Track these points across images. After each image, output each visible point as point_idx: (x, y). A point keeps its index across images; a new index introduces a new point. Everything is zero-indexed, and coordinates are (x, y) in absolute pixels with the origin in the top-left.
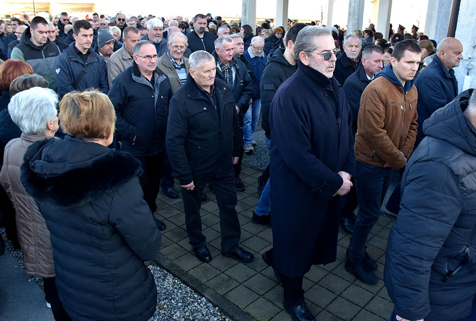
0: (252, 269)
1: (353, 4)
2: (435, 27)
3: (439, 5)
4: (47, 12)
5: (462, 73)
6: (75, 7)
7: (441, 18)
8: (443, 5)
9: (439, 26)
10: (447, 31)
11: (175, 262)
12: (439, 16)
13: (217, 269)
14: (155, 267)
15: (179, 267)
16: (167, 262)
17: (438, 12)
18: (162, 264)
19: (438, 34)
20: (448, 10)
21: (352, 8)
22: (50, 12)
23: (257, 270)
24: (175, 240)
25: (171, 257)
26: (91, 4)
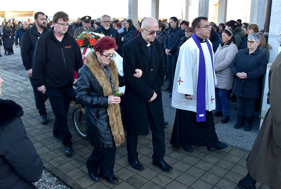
0: (133, 186)
1: (201, 4)
2: (256, 18)
3: (258, 4)
4: (3, 17)
5: (277, 45)
6: (21, 13)
7: (260, 12)
8: (261, 4)
9: (259, 18)
10: (264, 21)
11: (77, 182)
12: (258, 11)
13: (107, 186)
14: (63, 186)
15: (80, 185)
16: (71, 182)
17: (258, 9)
18: (68, 183)
19: (259, 23)
20: (264, 7)
21: (201, 7)
22: (5, 17)
23: (136, 186)
24: (77, 166)
25: (74, 178)
26: (32, 12)
